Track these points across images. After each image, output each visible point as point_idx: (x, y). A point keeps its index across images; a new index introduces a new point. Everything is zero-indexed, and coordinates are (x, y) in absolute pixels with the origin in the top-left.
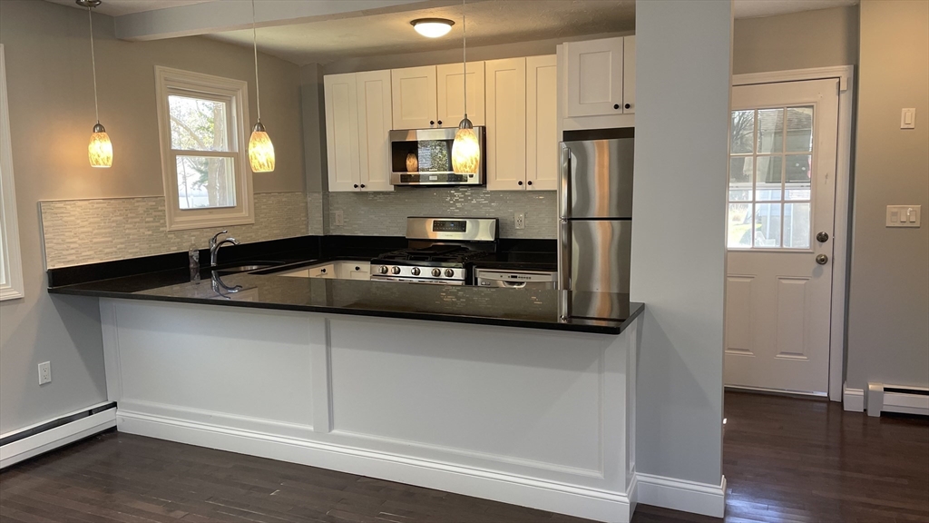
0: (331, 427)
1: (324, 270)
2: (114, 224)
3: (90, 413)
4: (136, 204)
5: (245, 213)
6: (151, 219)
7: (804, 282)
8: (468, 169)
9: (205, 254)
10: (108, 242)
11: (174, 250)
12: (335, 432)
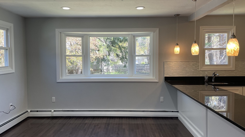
2: (183, 68)
3: (173, 112)
4: (190, 63)
5: (231, 67)
6: (195, 67)
10: (181, 72)
11: (201, 75)
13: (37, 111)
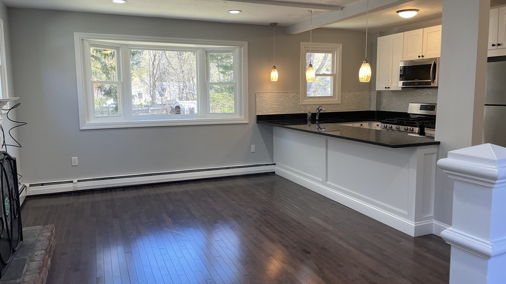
0: (327, 180)
1: (362, 125)
2: (280, 101)
3: (267, 165)
4: (289, 94)
5: (336, 99)
6: (294, 100)
9: (314, 115)
10: (278, 107)
11: (302, 112)
12: (328, 183)
13: (42, 184)
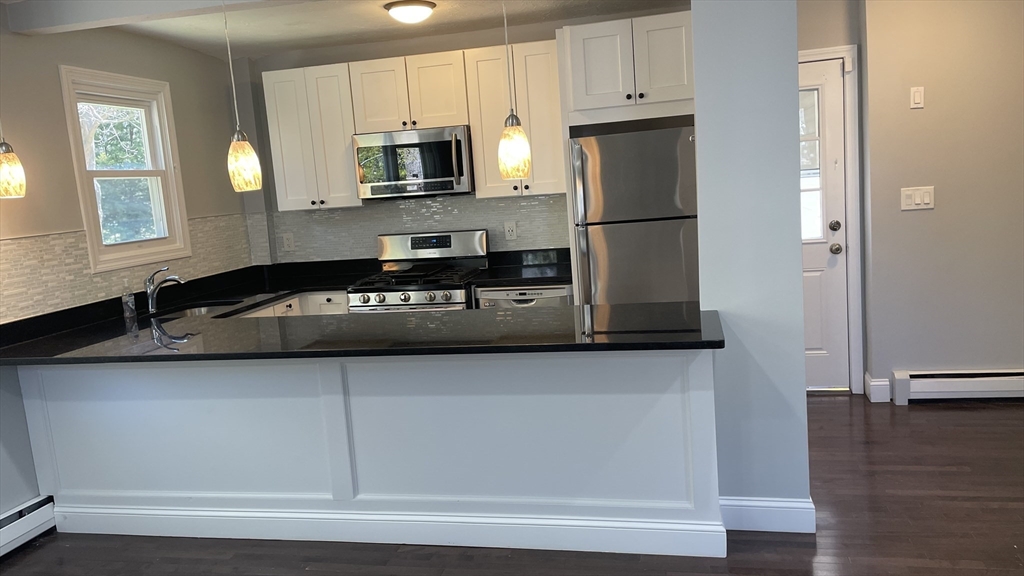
0: (356, 491)
1: (290, 306)
2: (26, 271)
3: (21, 514)
4: (52, 243)
5: (179, 244)
6: (72, 260)
7: (818, 274)
8: (521, 173)
9: (141, 298)
10: (21, 294)
11: (101, 297)
12: (361, 497)
